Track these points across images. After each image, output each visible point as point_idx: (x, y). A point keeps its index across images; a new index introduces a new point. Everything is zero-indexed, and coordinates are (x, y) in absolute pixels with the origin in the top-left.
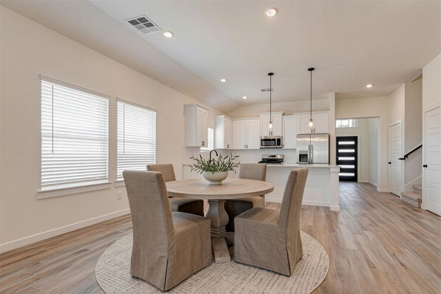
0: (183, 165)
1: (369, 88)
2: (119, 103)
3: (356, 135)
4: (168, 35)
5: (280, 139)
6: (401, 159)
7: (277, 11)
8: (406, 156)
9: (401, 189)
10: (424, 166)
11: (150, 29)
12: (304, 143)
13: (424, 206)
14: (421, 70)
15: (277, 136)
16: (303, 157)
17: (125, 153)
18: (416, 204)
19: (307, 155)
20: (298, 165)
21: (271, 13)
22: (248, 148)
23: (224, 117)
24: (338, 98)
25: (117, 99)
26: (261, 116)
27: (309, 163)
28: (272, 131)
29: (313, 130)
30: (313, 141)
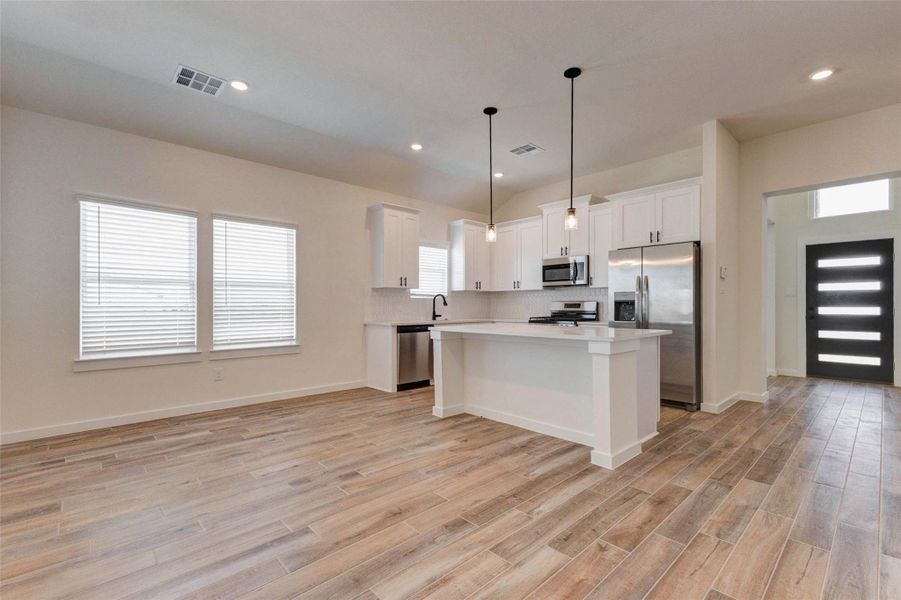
0: (365, 325)
2: (217, 223)
16: (623, 309)
19: (633, 303)
22: (520, 289)
25: (213, 216)
26: (544, 212)
28: (567, 245)
29: (655, 238)
30: (648, 266)
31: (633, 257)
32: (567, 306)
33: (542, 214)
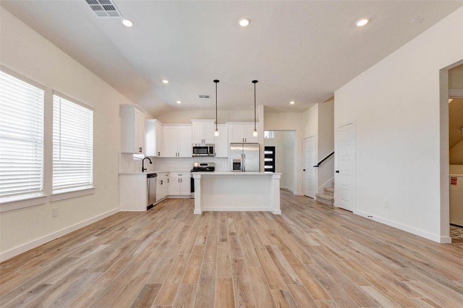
0: (119, 175)
1: (293, 105)
2: (55, 97)
3: (274, 146)
4: (127, 23)
5: (212, 147)
6: (316, 166)
7: (250, 21)
8: (319, 164)
9: (315, 191)
10: (337, 172)
11: (108, 13)
12: (238, 151)
13: (336, 204)
14: (334, 93)
15: (209, 145)
16: (237, 166)
17: (61, 160)
18: (330, 203)
19: (240, 163)
20: (232, 173)
21: (244, 23)
22: (180, 156)
23: (156, 121)
24: (268, 111)
25: (54, 92)
26: (193, 123)
27: (242, 171)
28: (204, 139)
29: (244, 140)
30: (245, 150)
31: (240, 146)
32: (201, 165)
33: (192, 123)
